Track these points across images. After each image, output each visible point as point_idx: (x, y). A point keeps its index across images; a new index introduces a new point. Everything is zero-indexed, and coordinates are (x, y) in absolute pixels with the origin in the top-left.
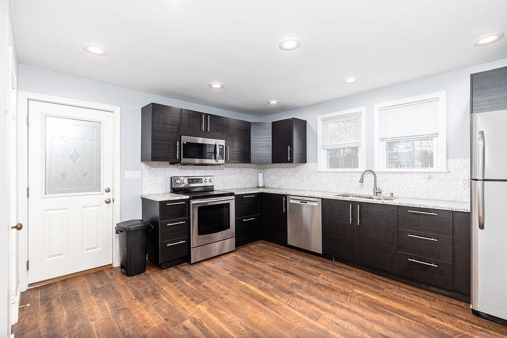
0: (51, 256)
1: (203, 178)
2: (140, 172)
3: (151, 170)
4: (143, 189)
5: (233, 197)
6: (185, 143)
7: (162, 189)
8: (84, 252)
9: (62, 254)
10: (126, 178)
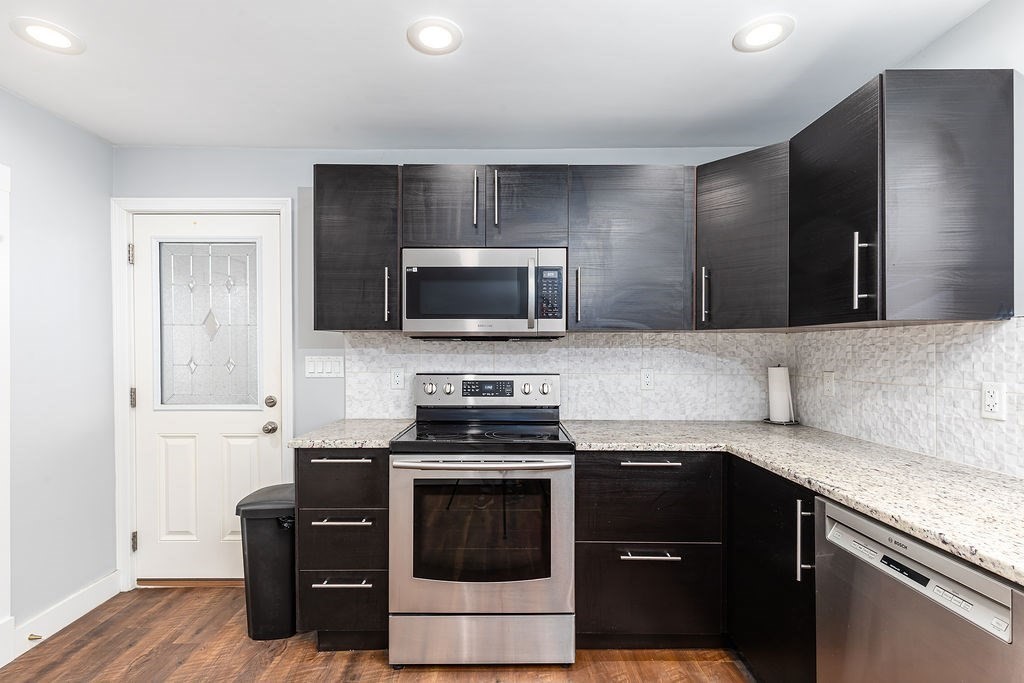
0: (171, 533)
1: (518, 382)
2: (341, 358)
3: (368, 354)
4: (348, 404)
5: (568, 460)
6: (415, 270)
7: (398, 407)
8: (227, 538)
9: (187, 533)
10: (308, 375)
